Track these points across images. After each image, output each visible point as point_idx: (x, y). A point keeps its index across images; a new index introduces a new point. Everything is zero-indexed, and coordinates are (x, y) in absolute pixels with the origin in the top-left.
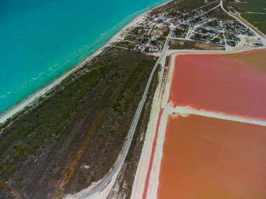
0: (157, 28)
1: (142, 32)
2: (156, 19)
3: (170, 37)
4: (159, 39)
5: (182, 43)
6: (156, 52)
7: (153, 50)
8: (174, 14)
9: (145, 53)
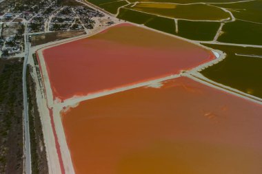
0: (7, 27)
3: (27, 33)
4: (15, 38)
5: (44, 37)
6: (18, 53)
7: (13, 51)
8: (22, 9)
9: (4, 57)
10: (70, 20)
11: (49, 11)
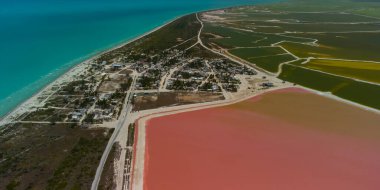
0: (109, 80)
1: (82, 89)
2: (107, 67)
3: (132, 91)
4: (113, 96)
5: (155, 98)
6: (107, 120)
7: (102, 116)
8: (136, 58)
9: (85, 124)
10: (200, 76)
11: (173, 62)
